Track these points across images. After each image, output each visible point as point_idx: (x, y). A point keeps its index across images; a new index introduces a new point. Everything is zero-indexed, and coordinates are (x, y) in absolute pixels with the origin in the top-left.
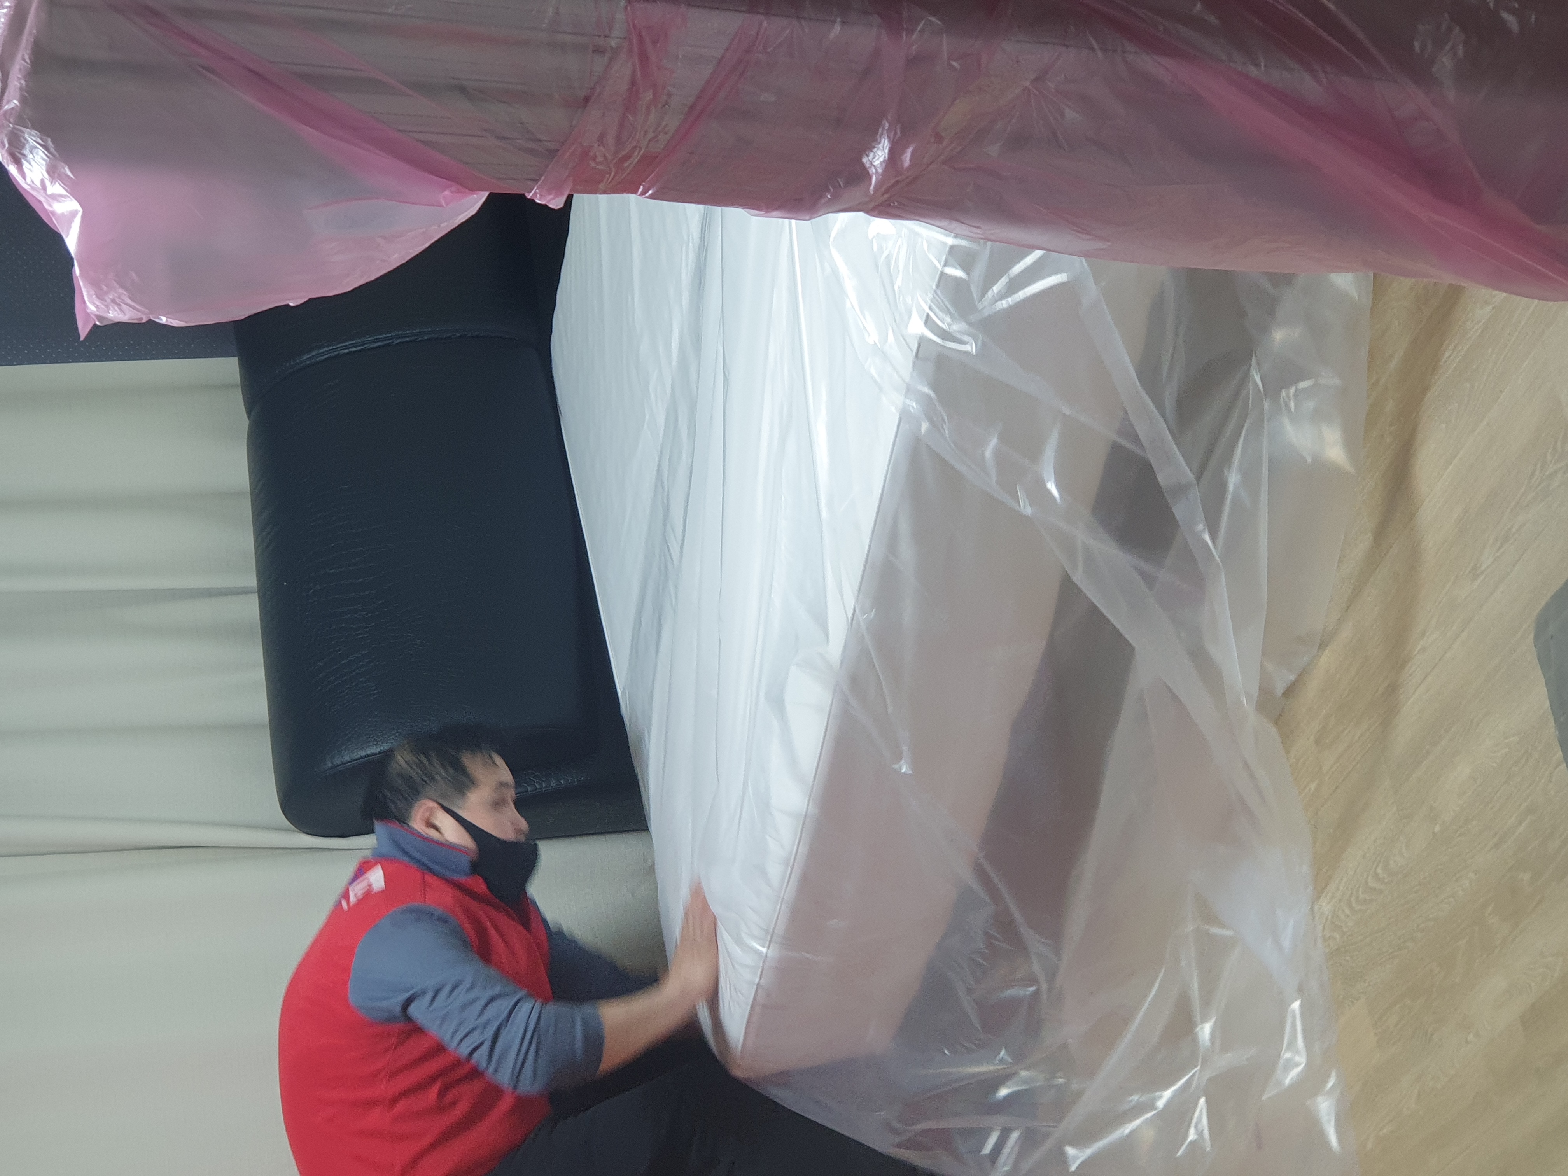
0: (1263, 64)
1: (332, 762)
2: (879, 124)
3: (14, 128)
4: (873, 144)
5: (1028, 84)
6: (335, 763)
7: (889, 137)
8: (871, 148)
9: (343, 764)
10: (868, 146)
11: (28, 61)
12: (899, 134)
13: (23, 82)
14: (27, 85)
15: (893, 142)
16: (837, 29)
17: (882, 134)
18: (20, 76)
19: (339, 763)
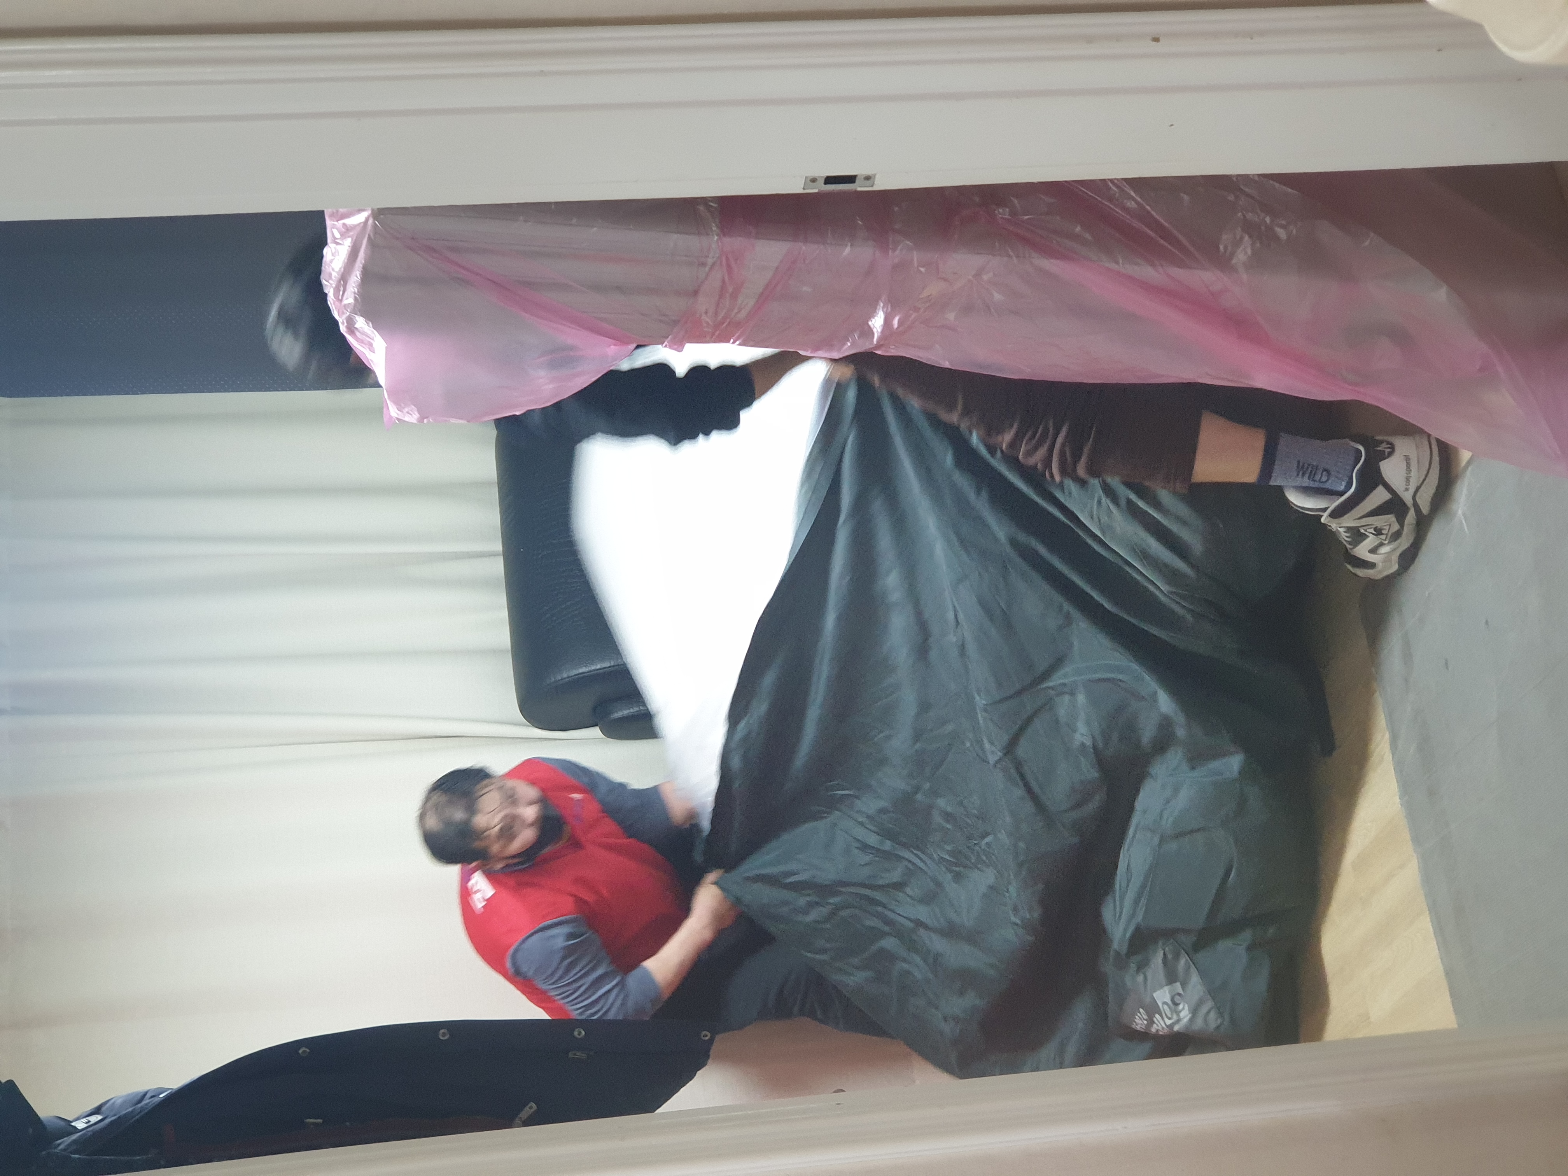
0: (1121, 262)
1: (555, 678)
2: (877, 304)
3: (350, 315)
4: (874, 314)
5: (970, 277)
6: (557, 679)
7: (883, 311)
8: (873, 317)
9: (562, 679)
10: (872, 314)
11: (359, 278)
12: (889, 309)
13: (356, 289)
14: (358, 292)
15: (886, 313)
16: (848, 250)
17: (879, 309)
18: (354, 286)
19: (560, 678)
